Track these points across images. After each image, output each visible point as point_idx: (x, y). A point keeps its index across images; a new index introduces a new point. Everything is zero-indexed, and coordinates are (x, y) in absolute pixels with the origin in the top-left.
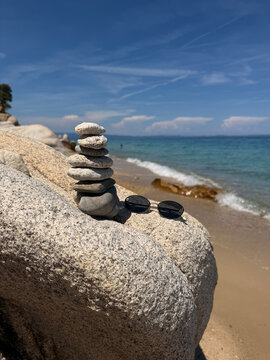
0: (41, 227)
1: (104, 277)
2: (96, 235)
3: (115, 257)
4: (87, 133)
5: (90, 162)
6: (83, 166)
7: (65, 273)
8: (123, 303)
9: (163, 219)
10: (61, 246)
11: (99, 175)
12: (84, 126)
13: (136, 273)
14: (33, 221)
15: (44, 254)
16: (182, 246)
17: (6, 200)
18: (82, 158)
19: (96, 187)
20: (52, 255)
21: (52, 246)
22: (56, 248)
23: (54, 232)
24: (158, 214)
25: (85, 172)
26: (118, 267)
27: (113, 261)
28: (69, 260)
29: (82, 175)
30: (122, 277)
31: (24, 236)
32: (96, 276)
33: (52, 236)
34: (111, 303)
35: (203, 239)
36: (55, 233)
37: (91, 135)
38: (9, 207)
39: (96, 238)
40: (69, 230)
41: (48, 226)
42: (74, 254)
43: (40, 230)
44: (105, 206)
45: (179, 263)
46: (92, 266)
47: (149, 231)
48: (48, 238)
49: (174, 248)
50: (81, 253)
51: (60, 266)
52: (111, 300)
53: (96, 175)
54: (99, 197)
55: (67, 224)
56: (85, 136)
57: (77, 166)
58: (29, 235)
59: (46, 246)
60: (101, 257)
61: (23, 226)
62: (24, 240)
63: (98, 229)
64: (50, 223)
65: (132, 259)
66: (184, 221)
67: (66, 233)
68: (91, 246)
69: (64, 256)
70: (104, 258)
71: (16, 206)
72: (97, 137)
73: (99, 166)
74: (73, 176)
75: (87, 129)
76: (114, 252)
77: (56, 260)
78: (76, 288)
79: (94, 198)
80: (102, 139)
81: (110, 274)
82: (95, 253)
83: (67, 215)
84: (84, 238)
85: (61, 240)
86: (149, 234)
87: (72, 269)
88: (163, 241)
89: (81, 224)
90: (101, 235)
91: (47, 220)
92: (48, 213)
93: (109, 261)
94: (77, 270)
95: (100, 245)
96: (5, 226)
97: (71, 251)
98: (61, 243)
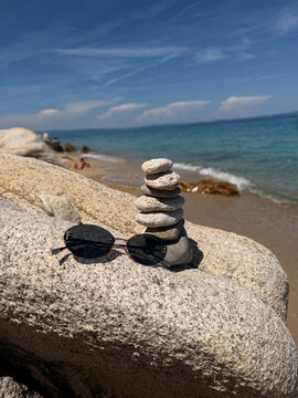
0: (154, 309)
1: (237, 358)
2: (213, 308)
3: (242, 332)
5: (164, 206)
6: (156, 211)
7: (188, 358)
8: (256, 382)
10: (184, 331)
11: (174, 219)
13: (263, 345)
14: (143, 302)
15: (162, 340)
16: (269, 287)
17: (101, 278)
18: (153, 202)
20: (173, 341)
21: (172, 332)
22: (178, 333)
23: (170, 314)
25: (159, 218)
26: (247, 344)
27: (241, 337)
28: (195, 346)
29: (156, 222)
30: (254, 355)
31: (135, 323)
32: (229, 359)
33: (170, 320)
34: (243, 384)
36: (172, 315)
38: (109, 287)
39: (213, 312)
40: (185, 308)
41: (161, 306)
42: (200, 338)
46: (223, 349)
48: (166, 322)
49: (263, 291)
50: (208, 336)
51: (182, 351)
52: (243, 381)
53: (172, 220)
54: (176, 245)
55: (178, 299)
57: (146, 211)
58: (141, 320)
59: (164, 332)
60: (229, 335)
61: (133, 311)
62: (136, 326)
63: (211, 299)
64: (161, 301)
65: (255, 328)
67: (184, 313)
69: (189, 341)
70: (232, 337)
71: (115, 284)
72: (169, 176)
73: (174, 209)
75: (159, 168)
77: (178, 346)
78: (200, 370)
80: (175, 177)
81: (243, 354)
82: (222, 332)
83: (172, 286)
84: (204, 315)
85: (182, 323)
86: (230, 277)
87: (198, 353)
88: (249, 285)
89: (192, 296)
90: (218, 307)
91: (157, 298)
92: (154, 288)
93: (237, 338)
94: (206, 355)
95: (223, 321)
96: (108, 311)
97: (197, 335)
98: (183, 327)
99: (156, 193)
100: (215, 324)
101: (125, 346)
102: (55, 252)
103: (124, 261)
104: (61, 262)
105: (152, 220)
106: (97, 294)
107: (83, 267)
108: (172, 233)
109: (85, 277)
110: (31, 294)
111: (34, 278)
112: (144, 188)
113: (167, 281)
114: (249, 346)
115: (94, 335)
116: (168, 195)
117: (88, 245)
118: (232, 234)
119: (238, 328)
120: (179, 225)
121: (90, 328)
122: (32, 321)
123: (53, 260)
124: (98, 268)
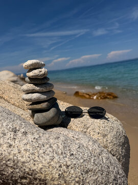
0: (5, 148)
1: (63, 182)
2: (51, 147)
3: (69, 163)
4: (32, 67)
5: (37, 88)
6: (33, 92)
7: (30, 183)
9: (93, 120)
10: (24, 162)
11: (46, 96)
12: (29, 62)
13: (87, 172)
15: (11, 170)
16: (109, 137)
18: (31, 86)
19: (44, 105)
20: (17, 170)
21: (16, 163)
22: (20, 164)
23: (15, 151)
24: (88, 117)
25: (35, 96)
26: (72, 172)
27: (68, 167)
28: (33, 172)
29: (33, 98)
30: (77, 179)
33: (15, 155)
35: (121, 129)
36: (17, 151)
37: (35, 69)
39: (50, 149)
40: (28, 147)
41: (10, 146)
42: (35, 168)
44: (53, 118)
45: (110, 150)
46: (52, 175)
47: (85, 130)
48: (11, 157)
49: (105, 140)
50: (40, 166)
53: (43, 97)
54: (47, 113)
55: (25, 141)
56: (31, 70)
57: (28, 92)
59: (11, 164)
60: (58, 166)
63: (51, 141)
64: (12, 143)
65: (82, 161)
66: (107, 119)
67: (26, 150)
68: (48, 157)
69: (27, 170)
70: (60, 166)
72: (40, 70)
73: (44, 90)
74: (27, 100)
75: (32, 65)
76: (67, 159)
77: (21, 174)
79: (44, 114)
80: (43, 70)
81: (68, 179)
82: (52, 163)
83: (25, 133)
84: (41, 151)
85: (22, 157)
86: (85, 132)
87: (36, 179)
90: (54, 146)
91: (9, 141)
92: (10, 134)
93: (64, 168)
94: (40, 180)
95: (55, 155)
97: (32, 165)
98: (23, 160)
100: (48, 158)
105: (30, 98)
112: (27, 79)
113: (23, 130)
116: (39, 82)
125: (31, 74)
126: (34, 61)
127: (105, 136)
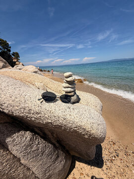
1: (92, 129)
5: (70, 86)
6: (68, 87)
7: (78, 129)
8: (97, 135)
14: (65, 114)
15: (70, 125)
17: (53, 107)
18: (67, 85)
22: (75, 123)
23: (73, 117)
25: (69, 89)
28: (80, 127)
30: (96, 128)
32: (90, 130)
34: (93, 136)
37: (70, 77)
38: (55, 110)
40: (77, 115)
41: (70, 115)
42: (82, 124)
43: (68, 117)
46: (88, 127)
48: (72, 120)
50: (84, 123)
51: (76, 128)
53: (72, 90)
55: (75, 113)
56: (67, 77)
57: (65, 87)
58: (65, 119)
60: (90, 123)
61: (62, 116)
63: (84, 112)
65: (96, 120)
67: (77, 117)
69: (78, 125)
71: (57, 109)
73: (73, 87)
75: (69, 75)
77: (75, 126)
78: (81, 132)
81: (94, 128)
82: (88, 122)
83: (73, 109)
84: (83, 117)
85: (76, 120)
88: (93, 107)
89: (79, 112)
90: (86, 115)
91: (69, 113)
92: (68, 110)
93: (92, 124)
94: (83, 129)
95: (88, 119)
96: (55, 117)
99: (68, 82)
100: (86, 120)
101: (60, 126)
102: (39, 100)
103: (59, 102)
104: (41, 103)
105: (67, 90)
106: (52, 112)
107: (47, 104)
108: (72, 94)
109: (48, 107)
110: (32, 112)
111: (33, 107)
112: (65, 81)
113: (72, 108)
114: (95, 126)
115: (51, 123)
116: (71, 83)
117: (49, 98)
118: (88, 93)
119: (92, 121)
120: (74, 91)
121: (50, 121)
122: (33, 119)
123: (39, 102)
124: (52, 104)
125: (68, 79)
126: (70, 73)
127: (96, 107)
